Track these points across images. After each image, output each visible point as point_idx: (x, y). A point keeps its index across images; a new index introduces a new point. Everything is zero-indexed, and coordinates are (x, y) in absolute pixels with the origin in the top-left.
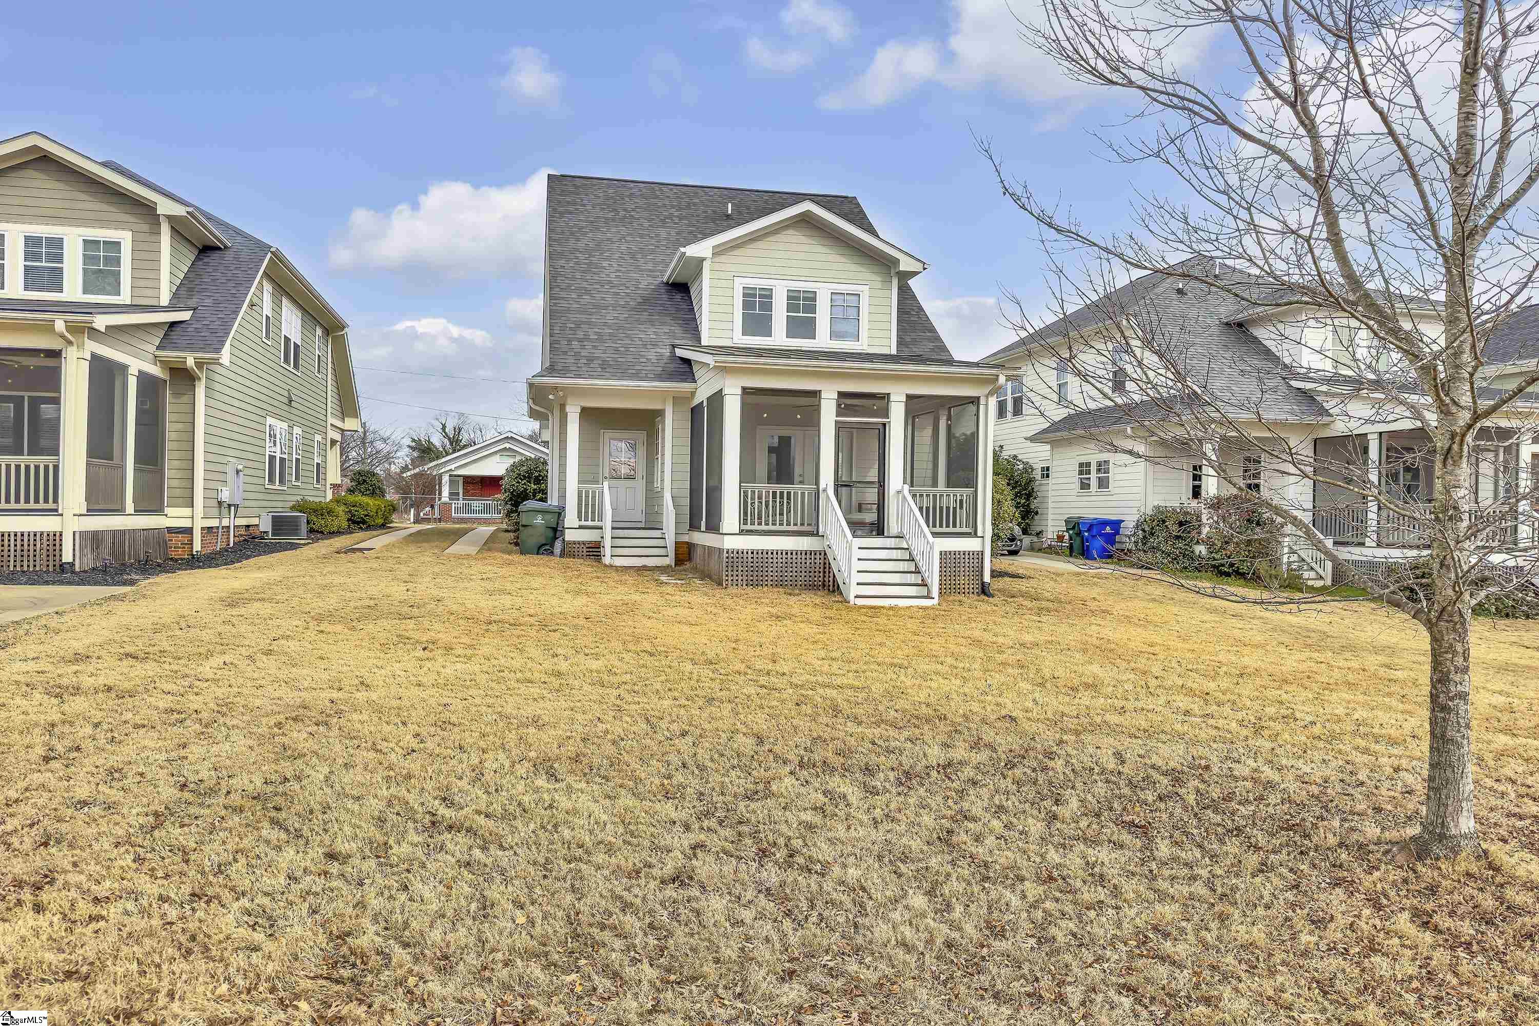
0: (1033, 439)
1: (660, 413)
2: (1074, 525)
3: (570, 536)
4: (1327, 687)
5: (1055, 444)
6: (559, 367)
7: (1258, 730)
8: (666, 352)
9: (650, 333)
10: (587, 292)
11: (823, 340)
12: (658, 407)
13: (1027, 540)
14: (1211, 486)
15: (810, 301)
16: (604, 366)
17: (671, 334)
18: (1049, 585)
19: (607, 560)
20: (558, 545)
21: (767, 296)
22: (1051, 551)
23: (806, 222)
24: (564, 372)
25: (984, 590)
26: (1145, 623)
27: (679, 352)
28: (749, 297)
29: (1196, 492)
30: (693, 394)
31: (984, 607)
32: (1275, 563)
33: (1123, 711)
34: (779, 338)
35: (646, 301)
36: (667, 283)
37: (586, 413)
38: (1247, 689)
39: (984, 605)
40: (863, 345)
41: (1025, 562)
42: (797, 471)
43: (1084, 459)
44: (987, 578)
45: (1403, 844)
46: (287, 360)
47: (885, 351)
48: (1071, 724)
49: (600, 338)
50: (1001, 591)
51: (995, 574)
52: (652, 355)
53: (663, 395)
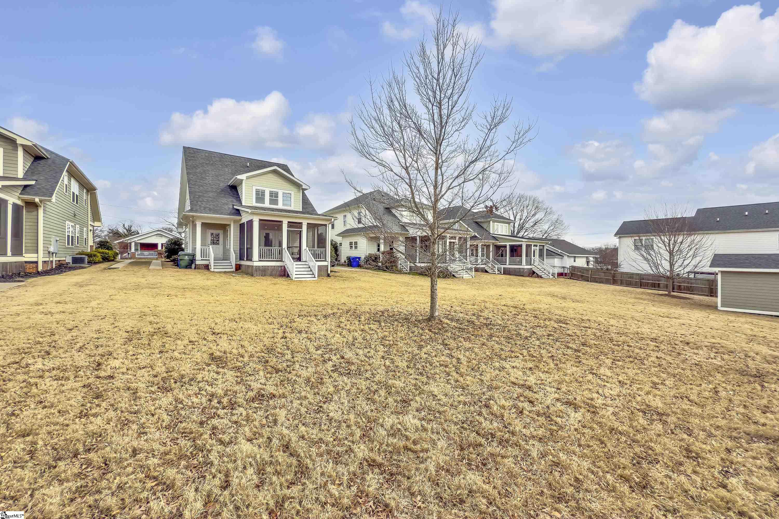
0: (337, 235)
1: (229, 225)
2: (349, 259)
3: (198, 263)
4: (410, 294)
5: (343, 237)
6: (194, 209)
7: (397, 303)
8: (231, 207)
9: (224, 200)
10: (202, 186)
11: (280, 206)
12: (229, 223)
13: (336, 263)
14: (382, 248)
15: (276, 195)
16: (210, 210)
17: (232, 202)
18: (344, 274)
19: (212, 270)
20: (193, 266)
21: (263, 193)
22: (343, 265)
23: (275, 172)
24: (196, 211)
25: (328, 275)
26: (369, 282)
27: (235, 207)
28: (257, 192)
29: (379, 250)
30: (241, 220)
31: (329, 280)
32: (397, 267)
33: (368, 301)
34: (267, 204)
35: (222, 190)
36: (229, 186)
37: (203, 225)
38: (394, 295)
39: (329, 279)
40: (292, 208)
41: (336, 268)
42: (273, 243)
43: (351, 241)
44: (329, 272)
45: (426, 319)
46: (73, 201)
47: (299, 210)
48: (358, 304)
49: (208, 201)
50: (333, 276)
51: (331, 271)
52: (226, 207)
53: (230, 220)
